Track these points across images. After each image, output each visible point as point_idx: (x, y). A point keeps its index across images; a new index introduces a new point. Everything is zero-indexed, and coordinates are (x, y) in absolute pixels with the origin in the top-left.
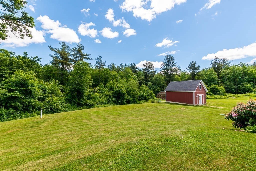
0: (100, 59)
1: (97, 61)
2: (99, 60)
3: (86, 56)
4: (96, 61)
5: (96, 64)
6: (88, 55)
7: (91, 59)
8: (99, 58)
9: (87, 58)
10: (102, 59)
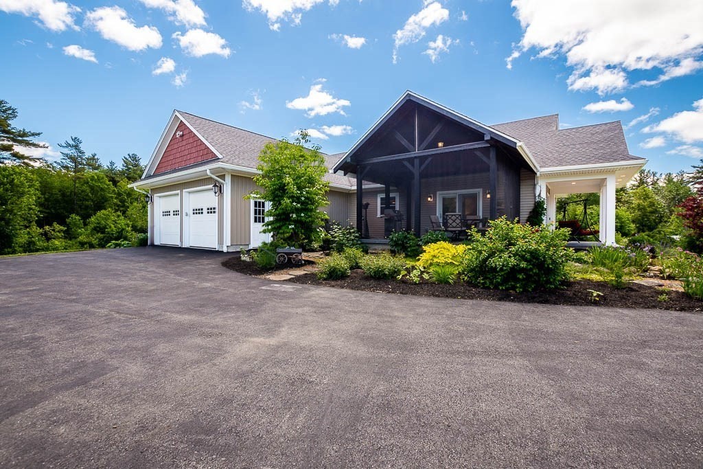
0: (76, 147)
1: (66, 151)
2: (74, 150)
3: (25, 138)
4: (63, 153)
5: (64, 161)
6: (33, 135)
7: (41, 147)
8: (71, 142)
9: (28, 144)
10: (82, 147)
